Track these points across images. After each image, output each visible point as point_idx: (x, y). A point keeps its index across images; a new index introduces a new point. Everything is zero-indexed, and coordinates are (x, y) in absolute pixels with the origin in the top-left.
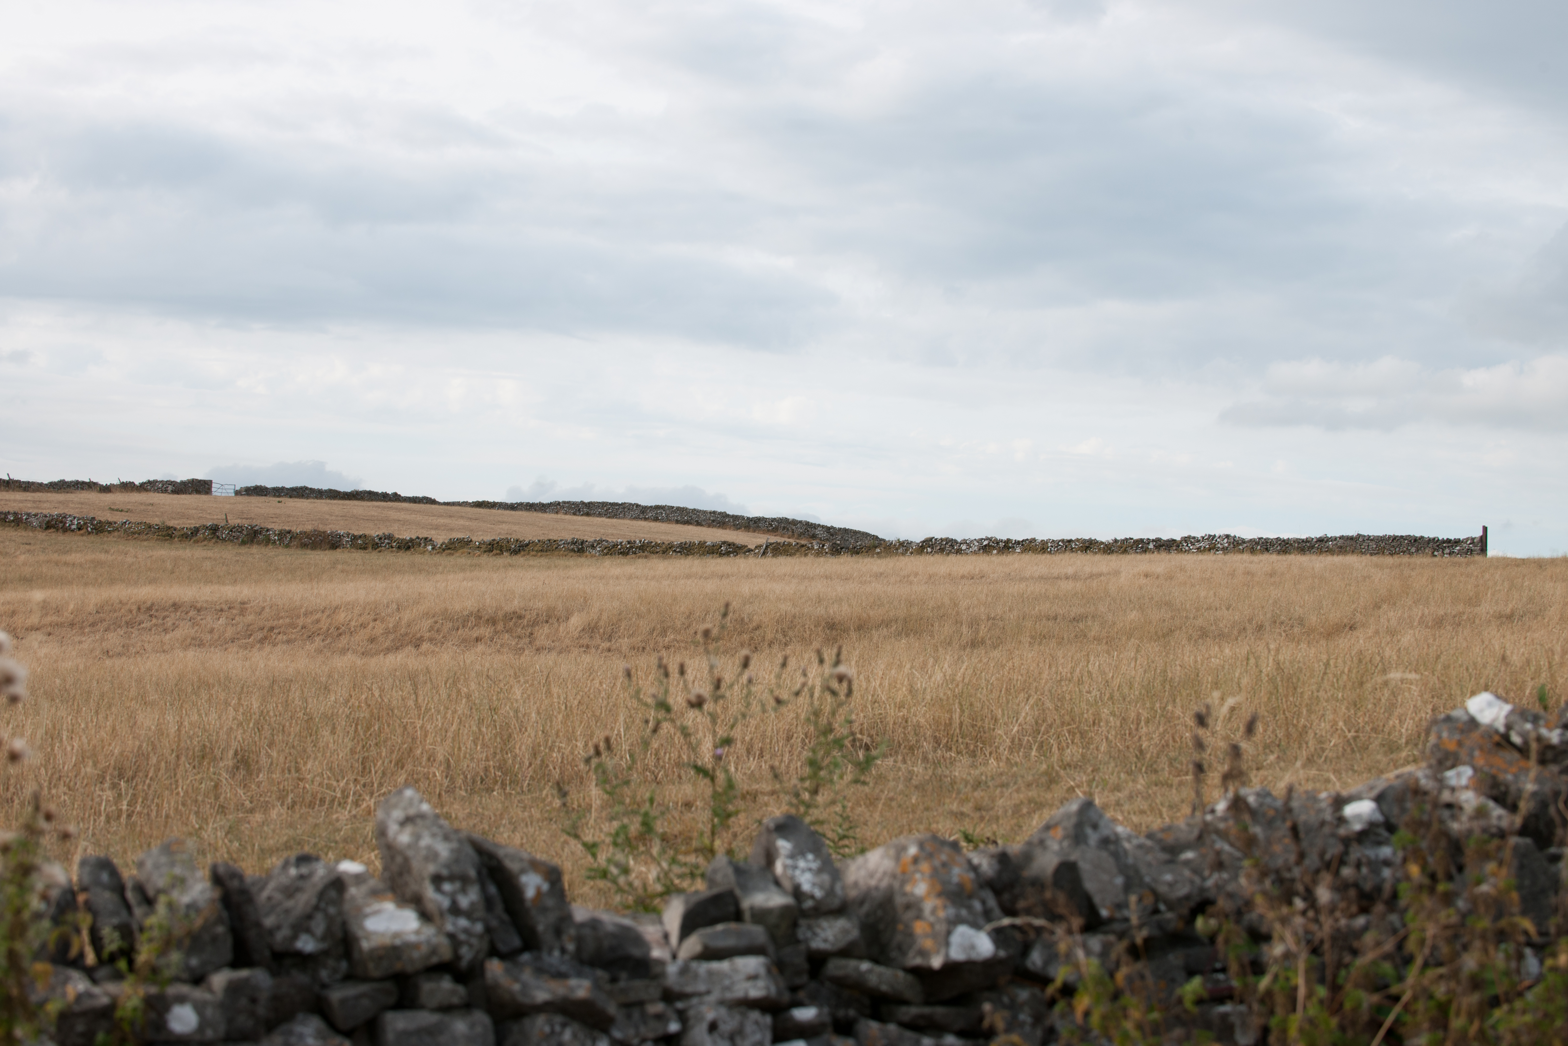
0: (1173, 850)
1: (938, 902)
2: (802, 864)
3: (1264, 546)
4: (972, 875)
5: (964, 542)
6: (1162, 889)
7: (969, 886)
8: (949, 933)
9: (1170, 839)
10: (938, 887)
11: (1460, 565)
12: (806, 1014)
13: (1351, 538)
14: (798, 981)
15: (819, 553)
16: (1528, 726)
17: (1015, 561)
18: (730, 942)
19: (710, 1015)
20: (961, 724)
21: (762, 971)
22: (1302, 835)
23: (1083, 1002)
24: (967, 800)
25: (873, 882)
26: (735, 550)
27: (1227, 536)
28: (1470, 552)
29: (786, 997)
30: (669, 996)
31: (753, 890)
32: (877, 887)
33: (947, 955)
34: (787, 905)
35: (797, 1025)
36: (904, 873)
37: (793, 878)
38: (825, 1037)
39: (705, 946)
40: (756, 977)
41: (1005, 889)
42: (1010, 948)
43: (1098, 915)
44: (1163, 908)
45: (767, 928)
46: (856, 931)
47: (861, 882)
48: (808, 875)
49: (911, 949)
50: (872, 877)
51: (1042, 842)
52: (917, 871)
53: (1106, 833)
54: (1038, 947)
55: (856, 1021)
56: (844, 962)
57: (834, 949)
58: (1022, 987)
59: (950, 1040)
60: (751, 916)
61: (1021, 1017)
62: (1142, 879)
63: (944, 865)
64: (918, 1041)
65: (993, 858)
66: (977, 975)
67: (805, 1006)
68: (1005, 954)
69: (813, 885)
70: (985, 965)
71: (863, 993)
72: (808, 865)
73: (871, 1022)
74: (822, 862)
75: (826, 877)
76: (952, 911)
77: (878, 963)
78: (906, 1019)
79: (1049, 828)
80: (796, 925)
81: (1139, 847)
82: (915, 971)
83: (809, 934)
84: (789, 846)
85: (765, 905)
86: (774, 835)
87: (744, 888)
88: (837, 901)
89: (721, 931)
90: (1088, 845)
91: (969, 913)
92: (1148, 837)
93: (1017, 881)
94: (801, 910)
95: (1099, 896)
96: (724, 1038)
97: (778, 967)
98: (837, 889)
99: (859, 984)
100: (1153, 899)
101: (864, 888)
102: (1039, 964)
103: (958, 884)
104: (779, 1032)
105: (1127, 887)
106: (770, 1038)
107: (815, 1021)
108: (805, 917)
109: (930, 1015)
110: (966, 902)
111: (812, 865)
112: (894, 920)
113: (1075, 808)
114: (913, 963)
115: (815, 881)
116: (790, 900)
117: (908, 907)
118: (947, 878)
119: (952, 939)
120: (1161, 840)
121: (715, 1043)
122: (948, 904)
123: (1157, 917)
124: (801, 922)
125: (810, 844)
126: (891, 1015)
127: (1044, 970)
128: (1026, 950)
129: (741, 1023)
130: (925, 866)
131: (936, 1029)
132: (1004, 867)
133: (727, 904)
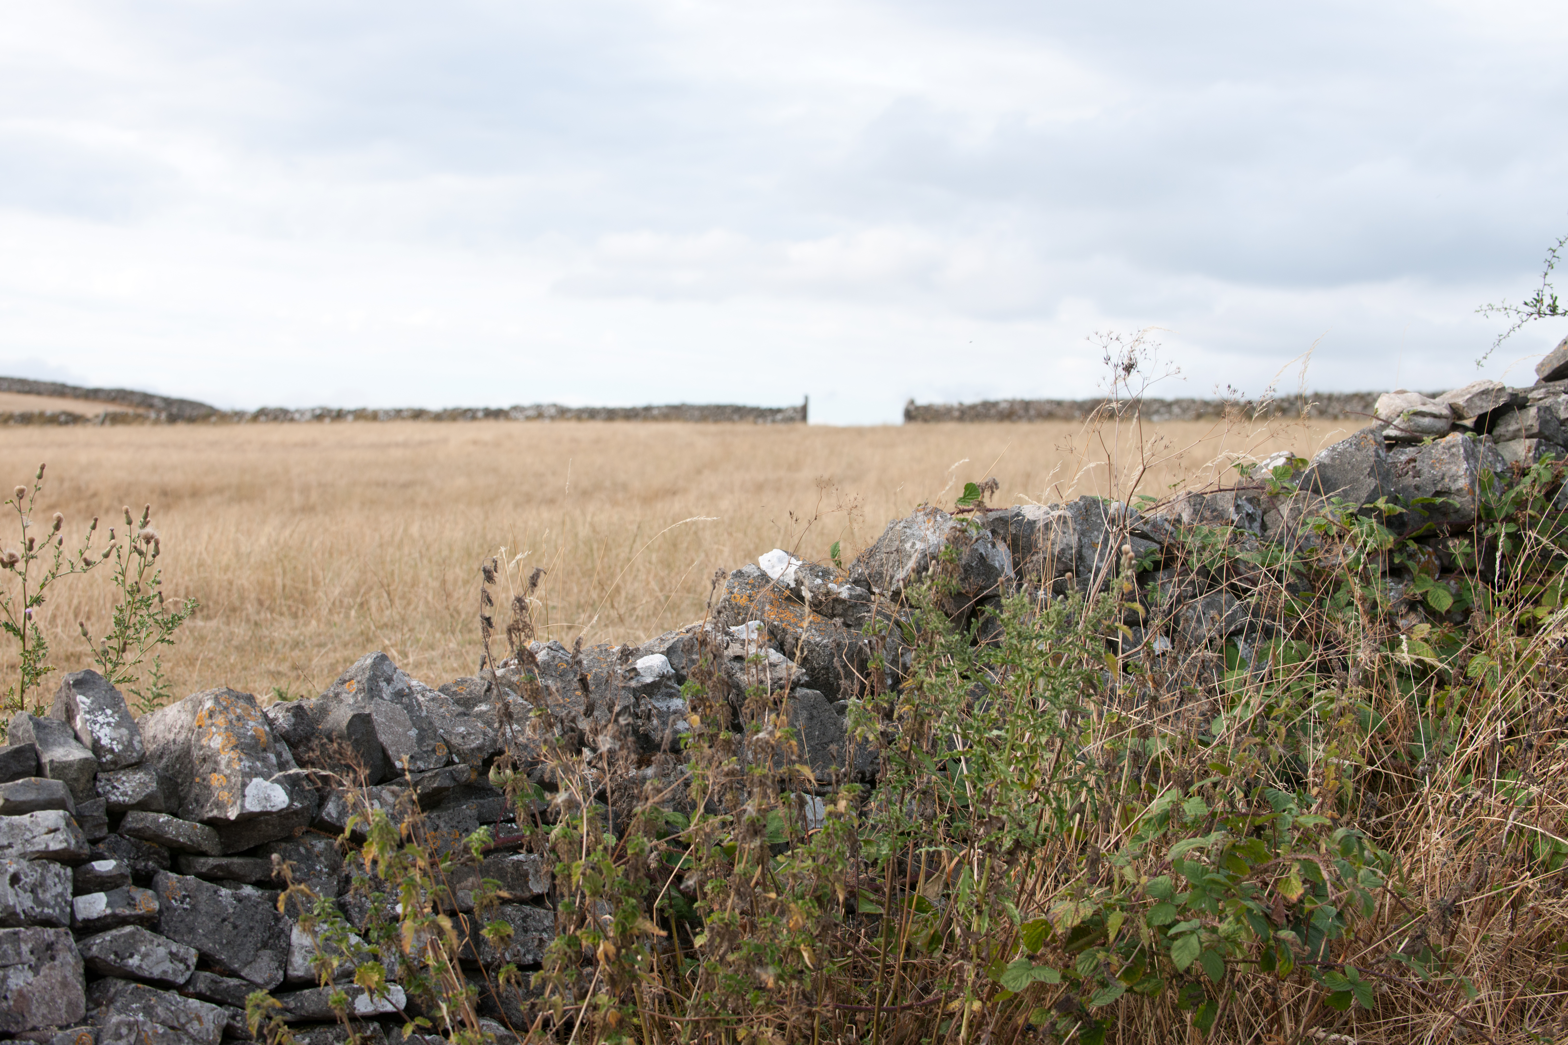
0: (466, 703)
1: (233, 755)
2: (101, 719)
3: (591, 414)
4: (267, 728)
5: (297, 411)
6: (456, 741)
7: (264, 739)
8: (244, 785)
9: (464, 693)
10: (233, 740)
11: (781, 432)
12: (105, 866)
13: (676, 407)
14: (98, 834)
15: (157, 422)
16: (819, 581)
17: (348, 429)
18: (31, 796)
19: (12, 869)
20: (284, 587)
21: (62, 824)
22: (592, 688)
23: (371, 851)
24: (284, 659)
25: (171, 737)
26: (74, 419)
27: (555, 405)
28: (791, 419)
29: (86, 850)
31: (54, 744)
32: (174, 741)
33: (243, 806)
34: (86, 759)
35: (97, 877)
36: (200, 727)
37: (92, 732)
38: (125, 888)
39: (6, 800)
40: (56, 830)
41: (300, 741)
42: (306, 798)
43: (393, 766)
44: (456, 760)
45: (66, 781)
46: (155, 784)
47: (160, 736)
48: (107, 730)
49: (207, 801)
50: (170, 731)
51: (337, 695)
52: (213, 724)
53: (400, 686)
54: (333, 798)
55: (156, 872)
56: (143, 814)
57: (133, 801)
58: (319, 838)
59: (248, 890)
60: (52, 770)
61: (318, 868)
62: (435, 731)
63: (239, 718)
64: (216, 892)
65: (288, 710)
66: (274, 826)
67: (104, 858)
68: (299, 806)
69: (112, 740)
70: (280, 816)
71: (162, 845)
72: (107, 720)
73: (170, 874)
74: (120, 717)
75: (124, 731)
76: (247, 764)
77: (175, 815)
78: (204, 870)
79: (345, 682)
80: (95, 778)
81: (433, 699)
82: (212, 823)
83: (109, 788)
84: (88, 701)
85: (64, 759)
86: (74, 690)
87: (44, 742)
88: (135, 754)
89: (22, 784)
90: (382, 698)
91: (264, 766)
92: (441, 690)
93: (313, 734)
94: (100, 764)
95: (394, 748)
96: (25, 891)
97: (77, 821)
98: (135, 743)
99: (158, 836)
100: (446, 750)
101: (162, 742)
102: (334, 814)
103: (253, 737)
104: (80, 884)
105: (421, 739)
106: (70, 890)
107: (115, 873)
108: (104, 771)
109: (228, 866)
110: (261, 755)
111: (111, 719)
112: (192, 773)
113: (369, 661)
114: (211, 815)
115: (114, 735)
116: (89, 754)
117: (204, 760)
118: (242, 731)
119: (247, 791)
120: (455, 693)
121: (17, 895)
122: (243, 756)
123: (451, 768)
124: (100, 775)
125: (109, 699)
126: (189, 866)
127: (338, 819)
128: (322, 801)
129: (42, 875)
130: (220, 720)
131: (234, 879)
132: (299, 720)
133: (28, 759)
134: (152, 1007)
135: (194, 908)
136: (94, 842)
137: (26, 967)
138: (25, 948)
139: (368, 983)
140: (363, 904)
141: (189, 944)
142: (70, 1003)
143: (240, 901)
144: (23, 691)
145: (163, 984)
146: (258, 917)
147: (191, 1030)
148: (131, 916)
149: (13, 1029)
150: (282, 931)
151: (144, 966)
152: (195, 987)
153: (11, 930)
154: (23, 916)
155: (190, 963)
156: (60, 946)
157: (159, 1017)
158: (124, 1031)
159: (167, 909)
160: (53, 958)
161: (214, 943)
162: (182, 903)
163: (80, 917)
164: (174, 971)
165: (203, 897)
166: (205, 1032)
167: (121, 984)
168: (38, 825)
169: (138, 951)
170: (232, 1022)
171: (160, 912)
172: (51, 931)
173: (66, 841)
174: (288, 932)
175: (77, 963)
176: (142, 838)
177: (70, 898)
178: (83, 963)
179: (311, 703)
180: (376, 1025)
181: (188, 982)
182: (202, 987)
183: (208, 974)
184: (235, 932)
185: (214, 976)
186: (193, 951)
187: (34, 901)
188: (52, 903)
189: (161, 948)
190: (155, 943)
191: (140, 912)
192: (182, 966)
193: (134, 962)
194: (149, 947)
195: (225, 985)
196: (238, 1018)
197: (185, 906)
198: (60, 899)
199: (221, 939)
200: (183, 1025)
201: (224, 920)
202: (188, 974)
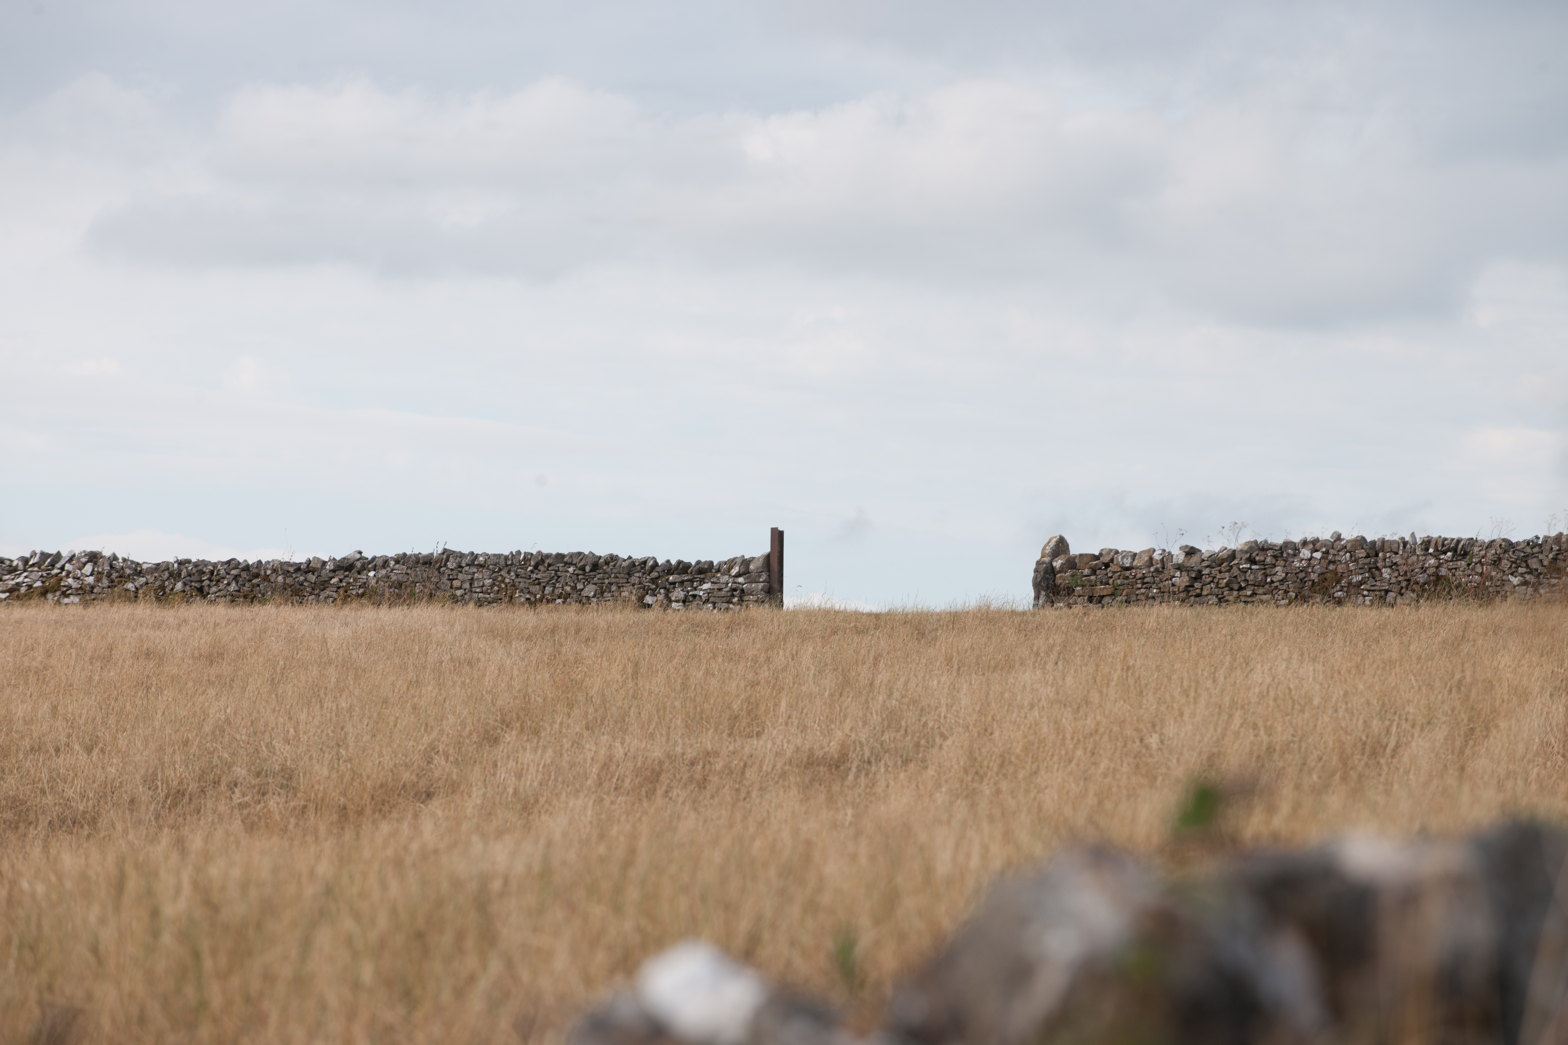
11: (710, 628)
13: (427, 561)
27: (94, 557)
28: (738, 595)
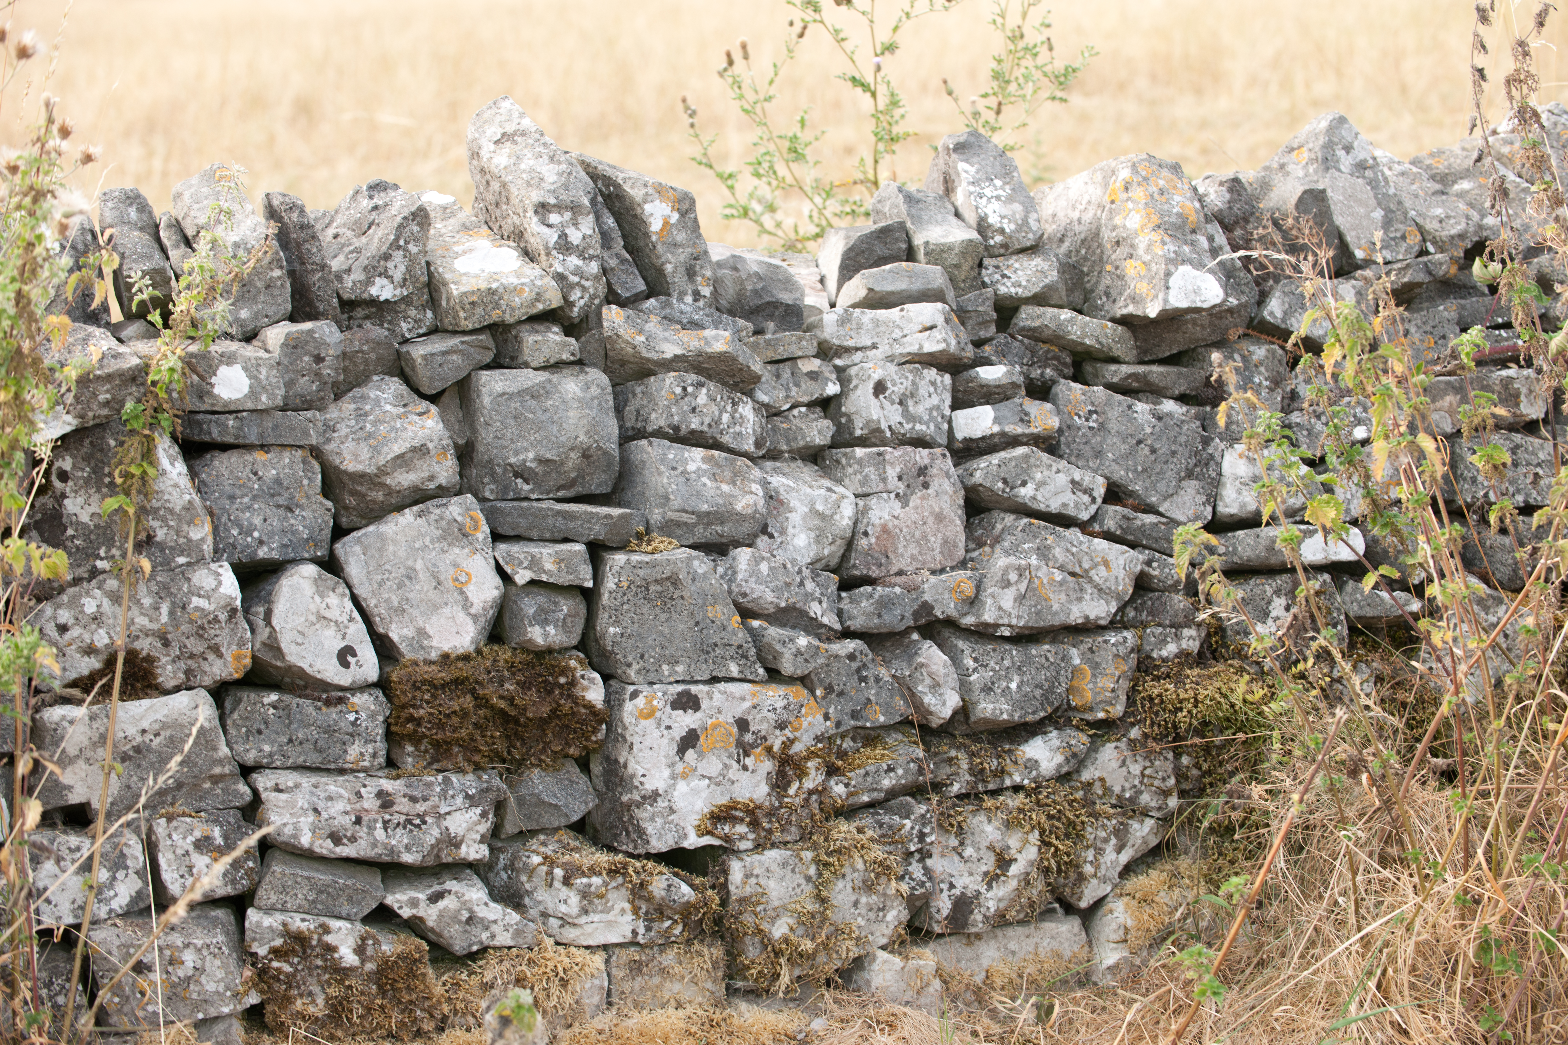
0: (1444, 179)
1: (1156, 237)
2: (988, 192)
4: (1197, 205)
6: (1431, 225)
7: (1193, 218)
8: (1168, 274)
9: (1441, 167)
10: (1155, 219)
12: (992, 373)
14: (983, 334)
18: (901, 285)
19: (877, 373)
21: (940, 320)
23: (1332, 357)
25: (1075, 215)
29: (969, 352)
30: (825, 352)
31: (929, 222)
32: (1079, 221)
33: (1166, 301)
34: (971, 241)
35: (982, 386)
36: (1113, 202)
37: (977, 208)
38: (1017, 400)
39: (871, 290)
40: (931, 328)
41: (1236, 223)
42: (1243, 293)
43: (1351, 255)
44: (1431, 249)
45: (945, 268)
46: (1055, 273)
47: (1061, 215)
48: (995, 205)
49: (1121, 294)
50: (1074, 208)
51: (1282, 166)
52: (1129, 199)
53: (1362, 156)
54: (1277, 294)
55: (1054, 382)
56: (1039, 310)
57: (1028, 294)
58: (1258, 342)
59: (1169, 406)
60: (927, 254)
61: (1257, 380)
62: (1405, 214)
63: (1162, 192)
64: (1130, 407)
65: (1221, 184)
66: (1203, 327)
67: (991, 364)
68: (1235, 302)
69: (1002, 217)
70: (1211, 315)
71: (1063, 348)
72: (995, 193)
73: (1073, 384)
74: (1013, 190)
75: (1018, 207)
76: (1172, 248)
77: (1080, 312)
78: (1115, 380)
79: (1292, 150)
80: (980, 265)
81: (1403, 174)
82: (1125, 321)
83: (997, 277)
84: (972, 170)
85: (943, 241)
86: (954, 156)
87: (917, 219)
88: (1030, 236)
89: (890, 271)
90: (1339, 170)
91: (1194, 251)
92: (1413, 163)
93: (1252, 214)
94: (987, 248)
95: (1353, 233)
96: (893, 403)
97: (958, 317)
98: (1031, 222)
99: (1059, 337)
100: (1419, 237)
101: (1064, 221)
102: (1279, 314)
103: (1179, 215)
104: (960, 395)
105: (1387, 224)
106: (948, 402)
107: (1005, 381)
108: (991, 256)
109: (1145, 375)
110: (1189, 237)
111: (1001, 192)
112: (1101, 259)
113: (1324, 124)
114: (1125, 311)
115: (1005, 212)
116: (974, 235)
117: (1118, 243)
118: (1166, 207)
119: (1172, 282)
120: (1429, 167)
121: (882, 408)
122: (1167, 239)
123: (1425, 259)
124: (986, 261)
125: (998, 168)
126: (1097, 376)
127: (1284, 320)
128: (1262, 298)
129: (914, 383)
130: (1138, 193)
131: (1152, 392)
132: (1235, 196)
133: (897, 240)
134: (1049, 548)
135: (1102, 426)
136: (978, 344)
137: (893, 496)
138: (892, 473)
139: (1322, 520)
140: (1313, 427)
141: (1095, 471)
142: (945, 542)
143: (1160, 419)
144: (876, 162)
145: (1062, 520)
146: (1183, 439)
147: (1096, 578)
148: (1024, 435)
149: (874, 572)
150: (1212, 457)
151: (1039, 497)
152: (1101, 525)
153: (875, 450)
154: (888, 434)
155: (1095, 494)
156: (934, 471)
157: (1056, 561)
158: (1013, 577)
159: (1069, 427)
160: (926, 486)
161: (1127, 470)
162: (1087, 420)
163: (959, 435)
164: (1077, 504)
165: (1114, 413)
166: (1113, 580)
167: (1009, 519)
168: (910, 320)
169: (1033, 479)
170: (1146, 569)
171: (1060, 431)
172: (925, 452)
173: (945, 340)
174: (1219, 459)
175: (955, 492)
176: (1038, 340)
177: (947, 412)
178: (963, 492)
179: (1249, 175)
180: (1327, 577)
181: (1093, 518)
182: (1110, 524)
183: (1118, 508)
184: (1153, 457)
185: (1126, 511)
186: (1101, 481)
187: (903, 416)
188: (926, 418)
189: (1060, 475)
190: (1054, 469)
191: (1035, 431)
192: (1086, 498)
193: (1026, 492)
194: (1046, 473)
195: (1139, 523)
196: (1155, 564)
197: (1091, 424)
198: (935, 413)
199: (1136, 465)
200: (1087, 571)
201: (1139, 442)
202: (1093, 509)
